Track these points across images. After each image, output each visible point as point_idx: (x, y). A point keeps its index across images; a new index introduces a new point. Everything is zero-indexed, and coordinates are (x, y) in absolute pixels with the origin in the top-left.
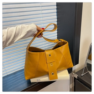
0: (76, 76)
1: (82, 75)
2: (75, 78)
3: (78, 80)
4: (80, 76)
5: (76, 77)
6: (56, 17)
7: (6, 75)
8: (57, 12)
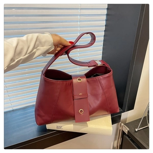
0: (126, 130)
1: (137, 130)
2: (123, 133)
3: (129, 137)
4: (133, 131)
5: (126, 132)
6: (104, 23)
7: (11, 109)
8: (107, 15)
